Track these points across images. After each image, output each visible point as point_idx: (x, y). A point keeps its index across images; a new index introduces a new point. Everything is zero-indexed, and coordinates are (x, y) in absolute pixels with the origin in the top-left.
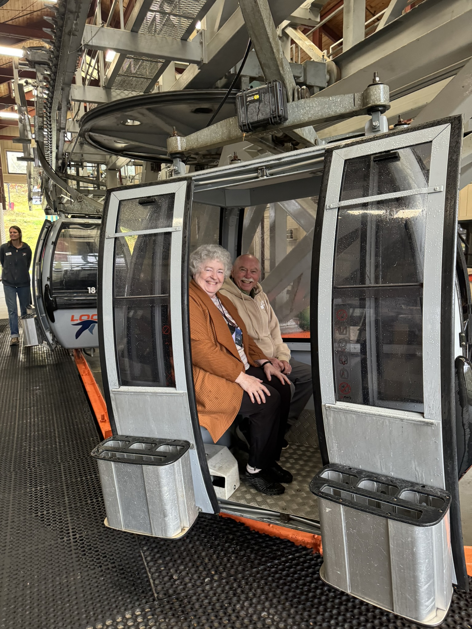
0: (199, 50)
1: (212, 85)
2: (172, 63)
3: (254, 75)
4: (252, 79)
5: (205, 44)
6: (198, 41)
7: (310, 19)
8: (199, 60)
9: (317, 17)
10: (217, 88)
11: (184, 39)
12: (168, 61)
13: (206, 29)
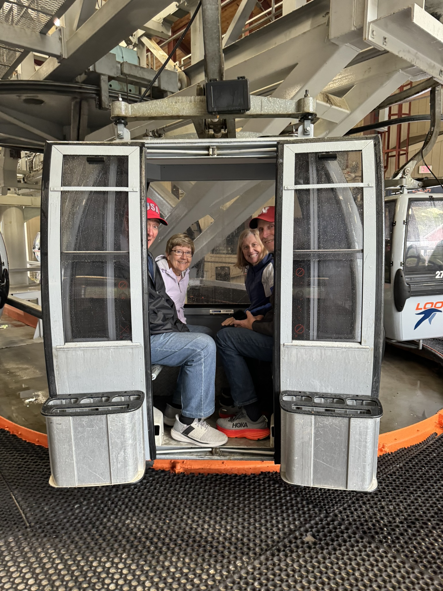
0: (58, 45)
1: (72, 80)
2: (31, 54)
3: (112, 74)
4: (110, 78)
5: (65, 40)
6: (57, 37)
7: (162, 32)
8: (59, 54)
9: (169, 31)
10: (77, 82)
11: (44, 32)
12: (26, 51)
13: (64, 27)
